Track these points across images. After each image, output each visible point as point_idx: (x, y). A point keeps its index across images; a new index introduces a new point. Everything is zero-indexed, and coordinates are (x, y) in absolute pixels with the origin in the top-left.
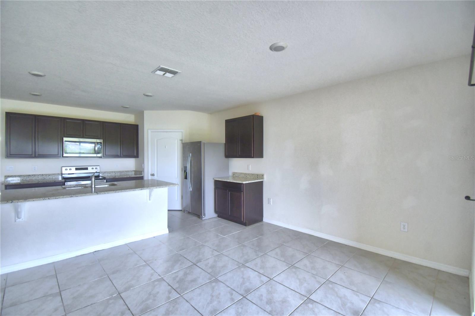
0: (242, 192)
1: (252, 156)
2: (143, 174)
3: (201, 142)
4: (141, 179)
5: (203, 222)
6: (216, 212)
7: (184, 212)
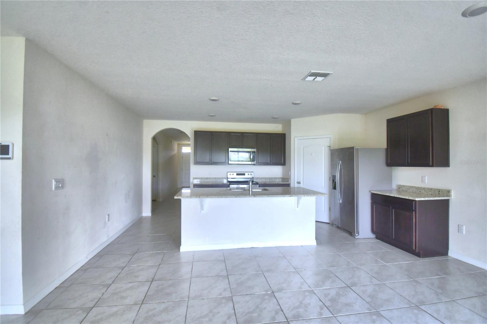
0: (414, 212)
1: (431, 164)
2: (290, 182)
3: (353, 147)
4: (287, 186)
5: (357, 242)
6: (373, 231)
7: (333, 226)
